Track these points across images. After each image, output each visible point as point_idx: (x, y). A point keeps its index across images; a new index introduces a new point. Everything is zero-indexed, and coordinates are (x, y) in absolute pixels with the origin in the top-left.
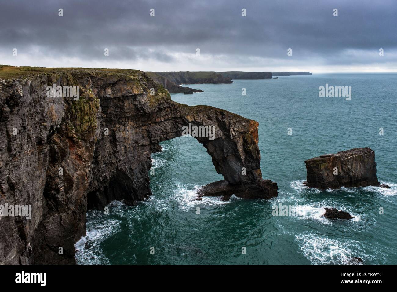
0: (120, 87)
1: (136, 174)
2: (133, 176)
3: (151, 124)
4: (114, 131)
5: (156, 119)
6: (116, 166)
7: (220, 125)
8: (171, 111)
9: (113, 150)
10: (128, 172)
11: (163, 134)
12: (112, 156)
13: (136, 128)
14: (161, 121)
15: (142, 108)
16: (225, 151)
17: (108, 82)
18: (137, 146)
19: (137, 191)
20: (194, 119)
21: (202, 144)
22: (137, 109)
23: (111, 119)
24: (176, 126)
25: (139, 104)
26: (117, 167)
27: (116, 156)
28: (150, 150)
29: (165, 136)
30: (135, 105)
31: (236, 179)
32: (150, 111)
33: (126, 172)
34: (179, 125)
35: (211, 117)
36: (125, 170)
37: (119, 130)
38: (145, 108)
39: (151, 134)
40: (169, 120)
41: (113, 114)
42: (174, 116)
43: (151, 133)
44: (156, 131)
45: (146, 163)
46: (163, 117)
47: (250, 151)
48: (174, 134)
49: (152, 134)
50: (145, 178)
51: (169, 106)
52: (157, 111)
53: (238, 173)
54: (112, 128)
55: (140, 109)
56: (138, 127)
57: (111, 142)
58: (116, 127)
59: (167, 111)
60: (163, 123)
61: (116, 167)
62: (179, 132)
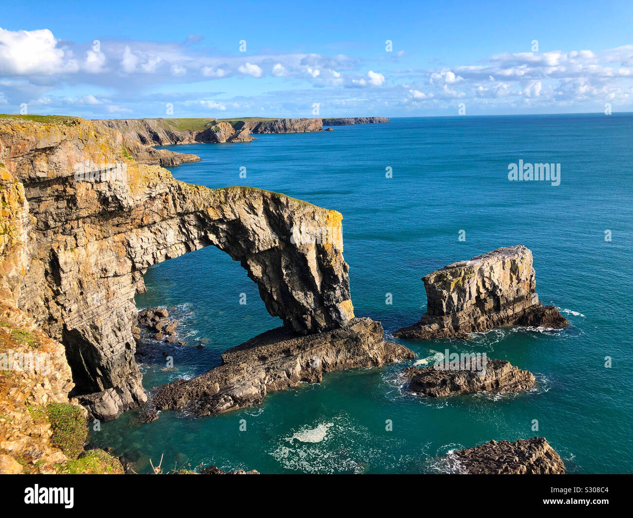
0: (68, 154)
1: (107, 336)
2: (100, 341)
3: (132, 229)
4: (52, 250)
5: (142, 220)
6: (60, 324)
7: (272, 223)
8: (174, 200)
9: (53, 290)
10: (88, 333)
11: (158, 249)
12: (52, 303)
13: (102, 239)
14: (155, 223)
15: (115, 197)
16: (285, 273)
17: (41, 145)
18: (103, 277)
19: (110, 371)
20: (224, 215)
21: (239, 262)
22: (104, 200)
23: (47, 223)
24: (184, 230)
25: (107, 191)
26: (65, 325)
27: (62, 303)
28: (132, 283)
29: (164, 252)
30: (100, 193)
31: (307, 322)
32: (131, 203)
33: (84, 335)
34: (191, 228)
35: (255, 208)
36: (83, 330)
37: (66, 247)
38: (122, 197)
39: (133, 251)
40: (172, 218)
41: (51, 214)
42: (179, 210)
43: (133, 248)
44: (144, 243)
45: (125, 311)
46: (157, 213)
47: (331, 269)
48: (182, 246)
49: (136, 250)
50: (126, 342)
51: (170, 191)
52: (146, 201)
53: (311, 311)
54: (49, 244)
55: (110, 199)
56: (105, 238)
57: (46, 274)
58: (58, 241)
59: (166, 201)
60: (156, 226)
61: (62, 326)
62: (193, 242)
